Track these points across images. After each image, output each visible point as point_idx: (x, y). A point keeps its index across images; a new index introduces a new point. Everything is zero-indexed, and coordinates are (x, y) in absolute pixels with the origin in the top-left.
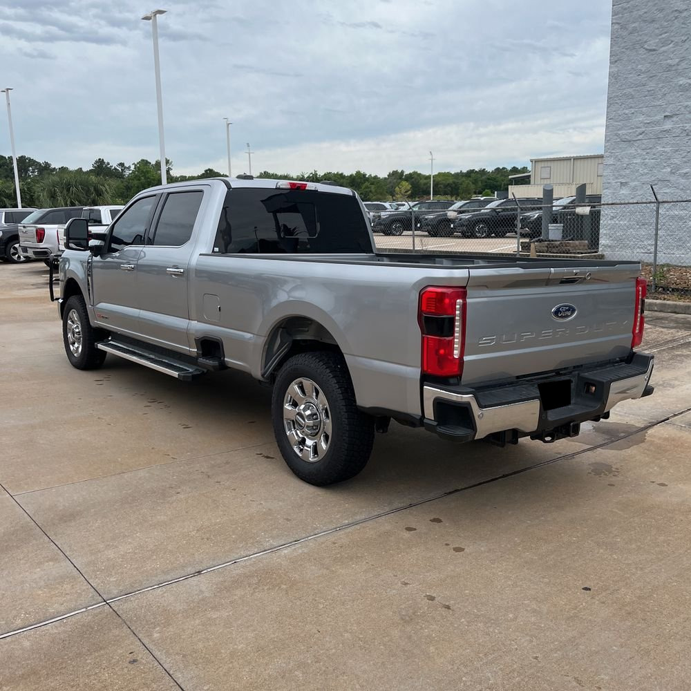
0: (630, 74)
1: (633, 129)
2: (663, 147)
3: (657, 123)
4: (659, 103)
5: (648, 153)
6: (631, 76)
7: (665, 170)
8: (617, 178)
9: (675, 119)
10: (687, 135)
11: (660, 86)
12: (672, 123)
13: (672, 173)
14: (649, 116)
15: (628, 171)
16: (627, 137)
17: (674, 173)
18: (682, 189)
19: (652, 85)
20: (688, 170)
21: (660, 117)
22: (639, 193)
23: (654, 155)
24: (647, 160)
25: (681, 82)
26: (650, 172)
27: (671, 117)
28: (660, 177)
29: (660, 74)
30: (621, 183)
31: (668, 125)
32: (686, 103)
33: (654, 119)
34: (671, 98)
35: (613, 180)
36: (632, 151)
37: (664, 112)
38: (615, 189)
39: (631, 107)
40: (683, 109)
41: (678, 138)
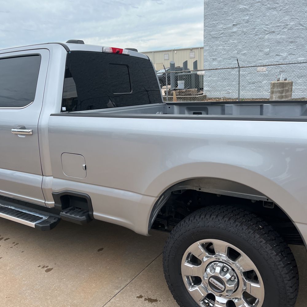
0: (215, 3)
1: (218, 31)
2: (233, 40)
3: (230, 28)
4: (230, 18)
5: (225, 44)
6: (215, 4)
7: (234, 52)
8: (211, 56)
9: (238, 26)
10: (245, 34)
11: (230, 9)
12: (237, 28)
13: (238, 53)
14: (225, 25)
15: (216, 53)
16: (215, 36)
17: (239, 53)
18: (243, 61)
19: (226, 9)
20: (246, 51)
21: (231, 25)
22: (223, 63)
23: (229, 44)
24: (225, 47)
25: (241, 7)
26: (227, 53)
27: (236, 25)
28: (232, 55)
29: (230, 3)
30: (213, 59)
31: (235, 29)
32: (244, 18)
33: (228, 26)
34: (236, 16)
35: (209, 57)
36: (218, 42)
37: (233, 22)
38: (210, 62)
39: (216, 20)
40: (242, 21)
41: (240, 36)
